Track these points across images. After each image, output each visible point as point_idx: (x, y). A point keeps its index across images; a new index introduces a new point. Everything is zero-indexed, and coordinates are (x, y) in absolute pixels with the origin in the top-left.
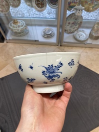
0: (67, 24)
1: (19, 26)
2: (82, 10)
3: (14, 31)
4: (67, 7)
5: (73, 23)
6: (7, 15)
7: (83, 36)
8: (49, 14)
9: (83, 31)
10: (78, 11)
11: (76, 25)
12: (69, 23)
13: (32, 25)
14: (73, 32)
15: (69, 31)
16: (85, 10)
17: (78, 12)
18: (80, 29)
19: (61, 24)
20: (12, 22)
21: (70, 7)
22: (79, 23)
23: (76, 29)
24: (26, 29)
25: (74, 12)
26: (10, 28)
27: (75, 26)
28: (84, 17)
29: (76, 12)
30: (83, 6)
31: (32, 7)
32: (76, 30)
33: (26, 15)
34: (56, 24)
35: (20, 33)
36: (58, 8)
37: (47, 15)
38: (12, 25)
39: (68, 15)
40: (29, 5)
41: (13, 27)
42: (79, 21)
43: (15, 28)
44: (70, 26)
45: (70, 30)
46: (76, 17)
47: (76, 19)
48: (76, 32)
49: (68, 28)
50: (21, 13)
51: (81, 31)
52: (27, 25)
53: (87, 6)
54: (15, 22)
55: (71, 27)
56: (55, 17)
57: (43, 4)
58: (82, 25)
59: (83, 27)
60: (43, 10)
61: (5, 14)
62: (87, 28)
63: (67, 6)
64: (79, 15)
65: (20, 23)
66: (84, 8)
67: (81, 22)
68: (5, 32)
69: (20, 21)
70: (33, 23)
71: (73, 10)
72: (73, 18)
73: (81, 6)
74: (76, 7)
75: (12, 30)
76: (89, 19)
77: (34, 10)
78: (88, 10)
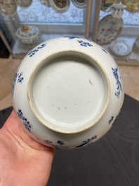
0: (100, 31)
1: (30, 35)
2: (122, 10)
3: (23, 41)
4: (100, 6)
5: (109, 30)
6: (14, 19)
7: (124, 49)
8: (74, 16)
9: (124, 41)
10: (117, 11)
11: (113, 33)
12: (103, 30)
13: (48, 33)
14: (109, 43)
15: (102, 42)
16: (127, 9)
17: (116, 13)
18: (119, 39)
19: (91, 31)
20: (20, 29)
21: (105, 6)
22: (118, 29)
23: (112, 38)
24: (39, 38)
25: (110, 13)
26: (17, 38)
27: (111, 34)
28: (125, 21)
29: (114, 13)
30: (124, 3)
31: (49, 6)
32: (112, 40)
33: (41, 18)
34: (83, 31)
35: (31, 45)
36: (87, 7)
37: (71, 19)
38: (21, 33)
39: (101, 18)
40: (45, 4)
41: (22, 36)
42: (118, 26)
43: (25, 38)
44: (104, 33)
45: (104, 40)
46: (114, 20)
47: (113, 24)
48: (113, 43)
49: (101, 37)
50: (33, 16)
51: (120, 42)
52: (42, 33)
53: (129, 4)
54: (25, 29)
55: (106, 35)
56: (82, 21)
57: (65, 2)
58: (122, 33)
59: (124, 36)
60: (65, 11)
61: (11, 18)
62: (130, 36)
63: (101, 4)
64: (117, 16)
65: (32, 30)
66: (125, 6)
67: (121, 29)
68: (11, 43)
69: (31, 27)
70: (50, 30)
71: (109, 9)
72: (108, 21)
73: (121, 3)
74: (114, 5)
75: (20, 40)
76: (133, 23)
77: (52, 11)
78: (131, 10)
